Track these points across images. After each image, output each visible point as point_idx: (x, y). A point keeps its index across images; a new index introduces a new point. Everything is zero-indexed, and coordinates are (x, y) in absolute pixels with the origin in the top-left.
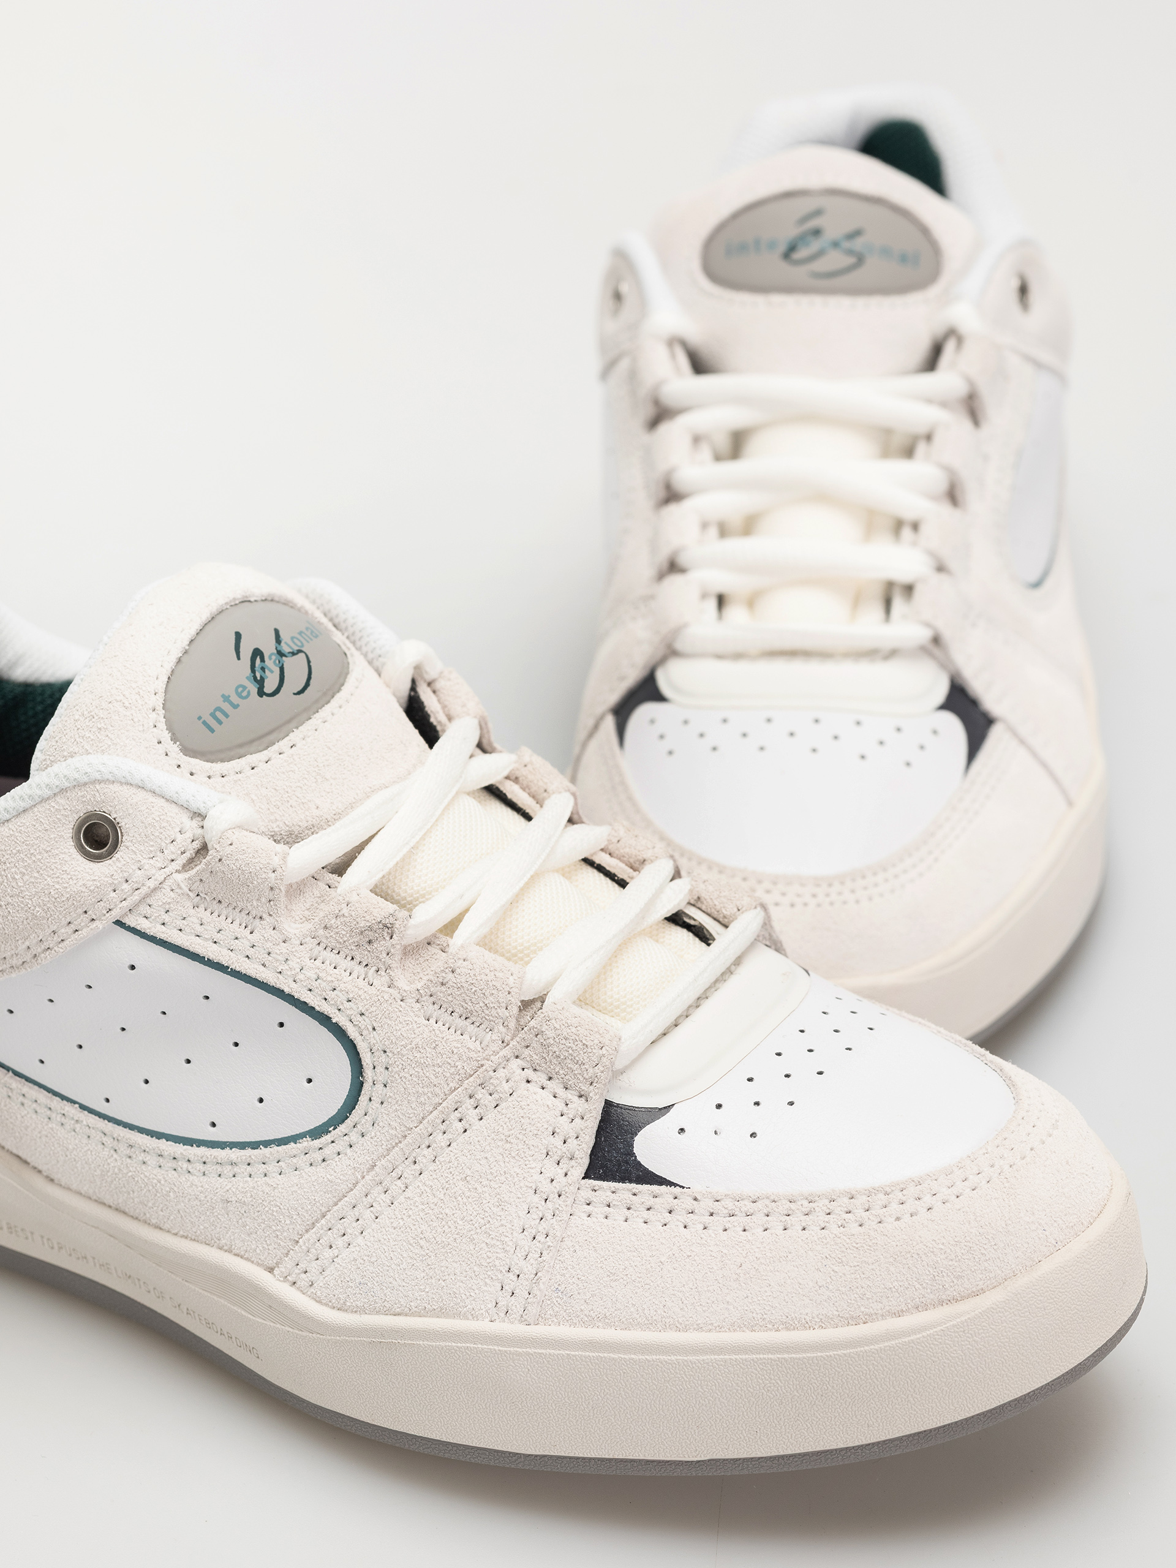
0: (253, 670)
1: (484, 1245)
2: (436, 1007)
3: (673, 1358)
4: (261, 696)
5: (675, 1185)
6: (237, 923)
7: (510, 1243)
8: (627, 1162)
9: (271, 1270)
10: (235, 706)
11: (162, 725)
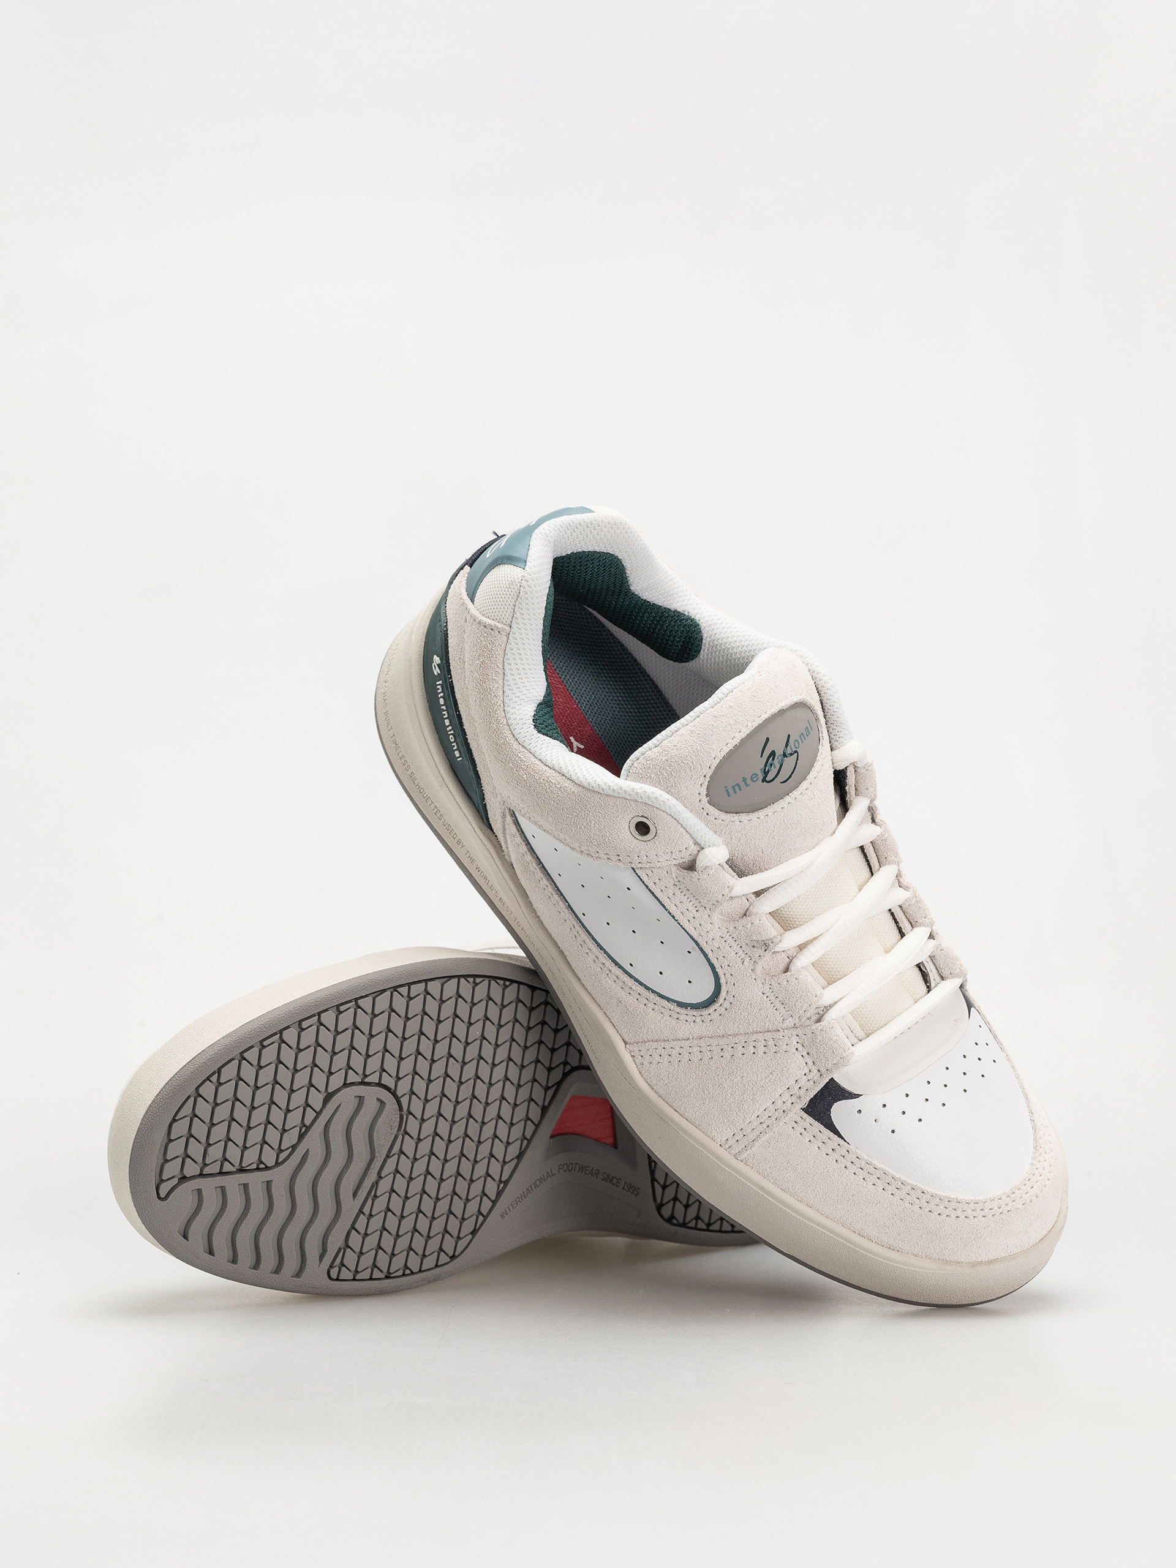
0: (766, 766)
1: (735, 1113)
2: (771, 991)
3: (798, 1217)
4: (763, 782)
5: (843, 1138)
6: (691, 903)
7: (748, 1119)
8: (825, 1113)
9: (626, 1043)
10: (747, 785)
11: (705, 787)
